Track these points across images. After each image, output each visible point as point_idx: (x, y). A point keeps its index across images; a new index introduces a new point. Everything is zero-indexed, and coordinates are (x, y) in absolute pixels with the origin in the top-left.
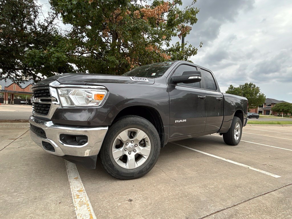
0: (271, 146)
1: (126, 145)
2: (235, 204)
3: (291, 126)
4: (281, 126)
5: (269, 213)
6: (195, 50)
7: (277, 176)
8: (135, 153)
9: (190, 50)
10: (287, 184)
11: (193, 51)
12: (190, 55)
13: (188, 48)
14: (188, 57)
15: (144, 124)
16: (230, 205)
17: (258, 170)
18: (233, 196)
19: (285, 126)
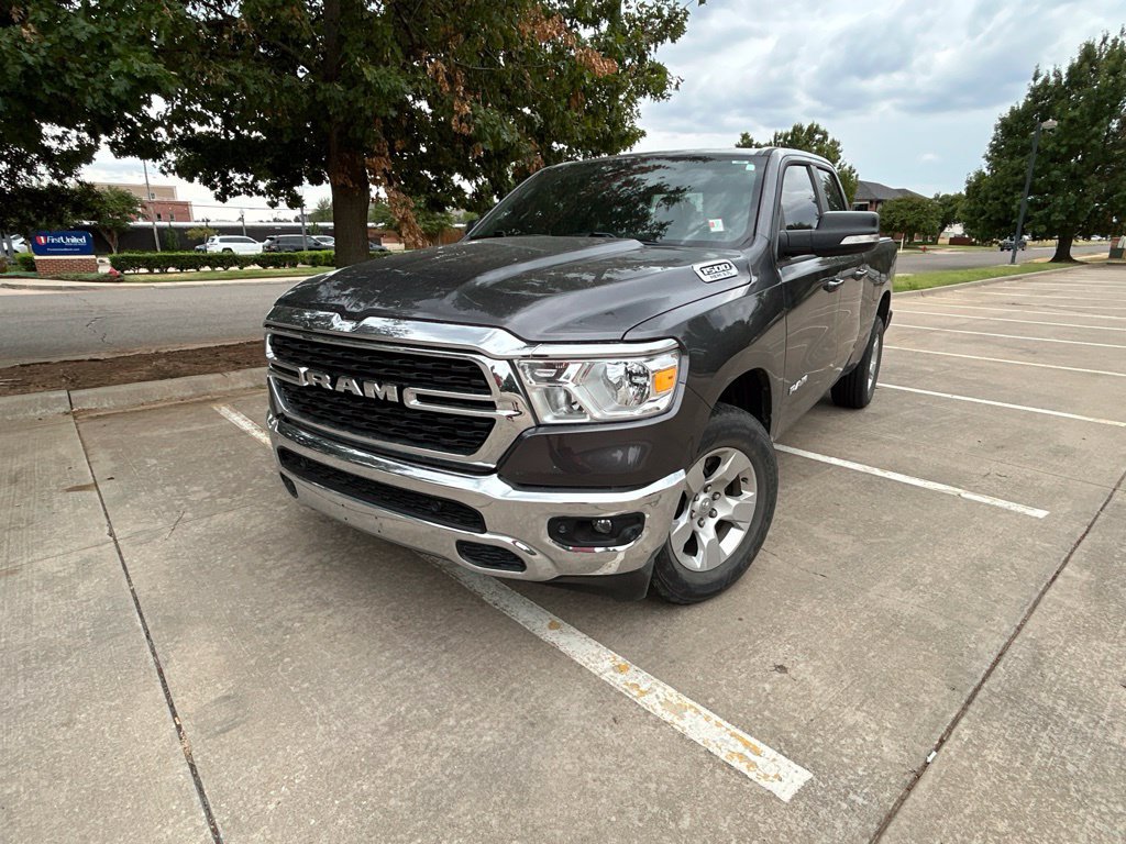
0: (955, 397)
1: (695, 500)
2: (1018, 624)
3: (943, 294)
4: (917, 294)
5: (1099, 633)
6: (677, 14)
7: (1041, 514)
8: (715, 520)
9: (660, 16)
10: (1079, 535)
11: (670, 20)
12: (659, 38)
13: (651, 8)
14: (649, 49)
15: (747, 429)
16: (1008, 629)
17: (986, 500)
18: (995, 601)
19: (928, 293)
